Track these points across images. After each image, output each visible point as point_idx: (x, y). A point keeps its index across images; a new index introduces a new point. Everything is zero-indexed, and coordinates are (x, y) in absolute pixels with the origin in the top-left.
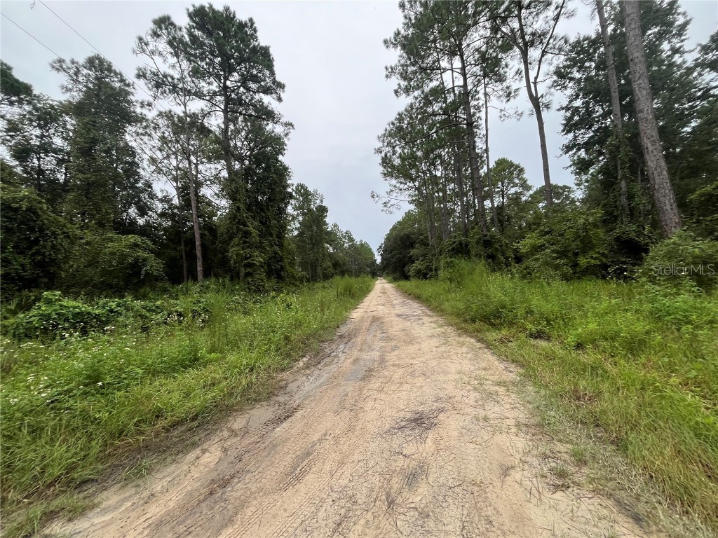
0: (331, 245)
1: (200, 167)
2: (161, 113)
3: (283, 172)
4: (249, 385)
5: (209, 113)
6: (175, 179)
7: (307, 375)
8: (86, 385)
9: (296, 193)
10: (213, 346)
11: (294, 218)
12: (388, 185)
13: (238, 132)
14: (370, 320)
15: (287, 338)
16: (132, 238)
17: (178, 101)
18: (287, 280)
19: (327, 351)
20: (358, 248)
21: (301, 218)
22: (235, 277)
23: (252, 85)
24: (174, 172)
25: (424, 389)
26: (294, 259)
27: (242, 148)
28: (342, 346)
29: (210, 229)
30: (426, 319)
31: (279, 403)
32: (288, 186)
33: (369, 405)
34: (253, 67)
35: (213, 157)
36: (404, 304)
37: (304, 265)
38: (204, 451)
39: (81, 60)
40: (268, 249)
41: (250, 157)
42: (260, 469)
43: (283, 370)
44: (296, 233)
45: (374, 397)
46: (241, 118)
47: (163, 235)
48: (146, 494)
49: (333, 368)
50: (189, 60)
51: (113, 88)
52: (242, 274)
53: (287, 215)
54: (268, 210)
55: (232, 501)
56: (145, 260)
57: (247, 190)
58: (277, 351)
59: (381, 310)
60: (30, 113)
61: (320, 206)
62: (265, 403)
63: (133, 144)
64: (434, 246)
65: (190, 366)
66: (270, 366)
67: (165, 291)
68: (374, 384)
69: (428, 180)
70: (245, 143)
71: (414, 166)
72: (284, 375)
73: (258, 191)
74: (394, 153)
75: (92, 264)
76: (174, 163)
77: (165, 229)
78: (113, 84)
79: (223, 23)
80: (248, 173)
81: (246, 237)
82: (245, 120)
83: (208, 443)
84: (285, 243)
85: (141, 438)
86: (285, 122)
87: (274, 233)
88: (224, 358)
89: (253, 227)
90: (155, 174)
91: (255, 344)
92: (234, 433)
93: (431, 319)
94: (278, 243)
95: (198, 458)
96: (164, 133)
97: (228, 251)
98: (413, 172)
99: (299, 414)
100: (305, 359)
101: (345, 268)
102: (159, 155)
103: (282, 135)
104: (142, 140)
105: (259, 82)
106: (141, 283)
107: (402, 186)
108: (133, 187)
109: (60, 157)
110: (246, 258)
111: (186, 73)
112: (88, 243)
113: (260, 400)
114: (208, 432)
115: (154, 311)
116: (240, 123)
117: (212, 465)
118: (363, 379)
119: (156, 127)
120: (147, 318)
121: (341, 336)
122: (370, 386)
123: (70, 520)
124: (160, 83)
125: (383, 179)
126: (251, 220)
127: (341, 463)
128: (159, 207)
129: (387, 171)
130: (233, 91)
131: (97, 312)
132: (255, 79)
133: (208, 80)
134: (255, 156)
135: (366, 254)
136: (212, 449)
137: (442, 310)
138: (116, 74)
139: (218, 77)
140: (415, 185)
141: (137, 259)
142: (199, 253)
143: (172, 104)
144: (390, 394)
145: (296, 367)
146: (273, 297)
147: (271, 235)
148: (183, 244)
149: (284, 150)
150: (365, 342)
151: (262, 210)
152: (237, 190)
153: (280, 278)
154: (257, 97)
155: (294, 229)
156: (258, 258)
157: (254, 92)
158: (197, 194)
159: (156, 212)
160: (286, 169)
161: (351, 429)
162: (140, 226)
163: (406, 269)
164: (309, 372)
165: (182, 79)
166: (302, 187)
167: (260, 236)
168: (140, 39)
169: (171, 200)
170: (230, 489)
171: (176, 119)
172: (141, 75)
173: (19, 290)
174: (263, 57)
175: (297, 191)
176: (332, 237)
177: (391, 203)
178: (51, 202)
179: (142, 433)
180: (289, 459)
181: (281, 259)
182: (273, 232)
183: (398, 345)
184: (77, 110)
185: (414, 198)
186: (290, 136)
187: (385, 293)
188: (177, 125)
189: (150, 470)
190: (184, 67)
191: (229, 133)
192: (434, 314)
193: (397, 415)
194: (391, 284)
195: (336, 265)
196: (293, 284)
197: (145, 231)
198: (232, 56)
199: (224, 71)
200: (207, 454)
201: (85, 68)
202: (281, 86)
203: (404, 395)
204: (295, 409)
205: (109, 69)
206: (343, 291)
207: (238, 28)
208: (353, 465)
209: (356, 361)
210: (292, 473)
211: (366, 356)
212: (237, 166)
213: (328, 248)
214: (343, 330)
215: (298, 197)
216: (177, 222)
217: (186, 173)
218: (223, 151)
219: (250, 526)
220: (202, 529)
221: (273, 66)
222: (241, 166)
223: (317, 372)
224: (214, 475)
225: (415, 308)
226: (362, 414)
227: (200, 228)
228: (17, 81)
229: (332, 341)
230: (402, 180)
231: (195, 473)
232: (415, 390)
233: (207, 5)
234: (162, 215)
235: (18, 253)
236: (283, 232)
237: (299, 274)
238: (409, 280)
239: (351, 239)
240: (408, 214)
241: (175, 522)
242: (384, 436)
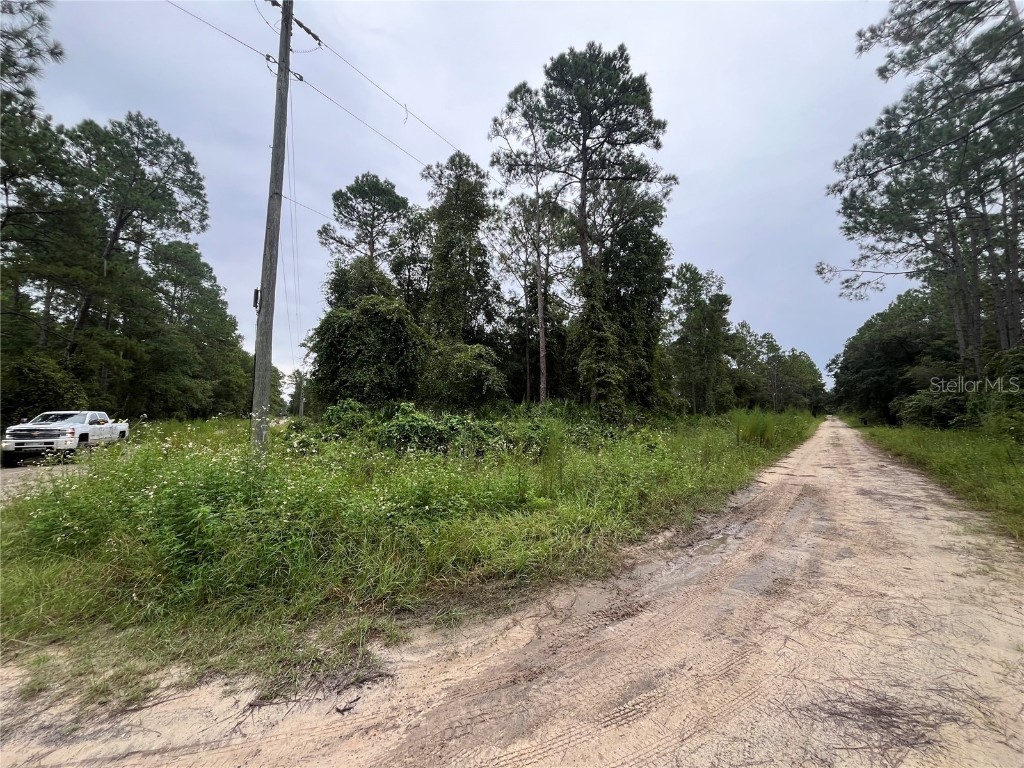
0: (734, 357)
1: (552, 258)
2: (513, 200)
3: (658, 250)
4: (582, 551)
5: (564, 188)
6: (524, 277)
7: (668, 560)
8: (417, 506)
9: (678, 278)
10: (544, 487)
11: (672, 316)
12: (857, 247)
13: (598, 204)
14: (797, 491)
15: (642, 496)
16: (478, 348)
17: (530, 181)
18: (657, 408)
19: (707, 528)
20: (786, 362)
21: (684, 316)
22: (584, 399)
23: (620, 136)
24: (523, 269)
25: (907, 655)
26: (670, 378)
27: (602, 226)
28: (735, 526)
29: (560, 336)
30: (933, 510)
31: (619, 590)
32: (665, 269)
33: (772, 645)
34: (620, 112)
35: (565, 243)
36: (880, 470)
37: (684, 386)
38: (516, 623)
39: (444, 162)
40: (630, 362)
41: (611, 235)
42: (577, 677)
43: (631, 542)
44: (675, 338)
45: (787, 633)
46: (603, 185)
47: (508, 344)
48: (451, 649)
49: (714, 559)
50: (545, 128)
51: (469, 183)
52: (593, 396)
53: (662, 312)
54: (633, 306)
55: (536, 704)
56: (488, 373)
57: (606, 283)
58: (627, 511)
59: (825, 478)
60: (405, 226)
61: (717, 295)
62: (599, 583)
63: (484, 242)
64: (972, 361)
65: (515, 508)
66: (613, 532)
67: (504, 410)
68: (789, 609)
69: (961, 226)
70: (608, 217)
71: (925, 203)
72: (634, 550)
73: (621, 281)
74: (873, 186)
75: (443, 375)
76: (523, 256)
77: (511, 337)
78: (470, 179)
79: (585, 66)
80: (608, 257)
81: (601, 346)
82: (609, 187)
83: (522, 613)
84: (657, 354)
85: (457, 580)
86: (664, 176)
87: (641, 339)
88: (554, 506)
89: (609, 332)
90: (504, 274)
91: (596, 496)
92: (553, 612)
93: (950, 514)
94: (644, 354)
95: (507, 628)
96: (515, 223)
97: (577, 365)
98: (922, 215)
99: (645, 617)
100: (668, 534)
101: (758, 395)
102: (508, 250)
103: (660, 196)
104: (493, 235)
105: (629, 129)
106: (483, 400)
107: (890, 246)
108: (483, 291)
109: (425, 265)
110: (600, 375)
111: (540, 145)
112: (440, 354)
113: (592, 578)
114: (524, 599)
115: (491, 433)
116: (602, 191)
117: (521, 645)
118: (768, 593)
119: (508, 217)
120: (484, 440)
121: (736, 509)
122: (780, 611)
123: (387, 645)
124: (513, 165)
125: (845, 238)
126: (609, 322)
127: (702, 727)
128: (506, 311)
129: (855, 222)
130: (594, 152)
131: (440, 427)
132: (624, 126)
133: (565, 146)
134: (619, 234)
135: (801, 372)
136: (526, 623)
137: (985, 499)
138: (473, 167)
139: (576, 138)
140: (924, 241)
141: (480, 372)
142: (543, 366)
143: (523, 186)
144: (821, 640)
145: (652, 543)
146: (631, 433)
147: (635, 342)
148: (528, 355)
149: (662, 217)
150: (779, 529)
151: (625, 308)
152: (593, 283)
153: (646, 405)
154: (626, 150)
155: (672, 332)
156: (616, 375)
157: (622, 145)
158: (545, 294)
159: (503, 317)
160: (662, 244)
161: (728, 674)
162: (487, 334)
163: (893, 404)
164: (672, 556)
165: (535, 154)
166: (688, 268)
167: (619, 343)
168: (495, 120)
169: (519, 301)
170: (535, 687)
171: (527, 203)
172: (495, 162)
173: (388, 399)
174: (639, 91)
175: (680, 275)
176: (737, 345)
177: (862, 279)
178: (415, 312)
179: (458, 575)
180: (620, 680)
181: (649, 378)
182: (639, 338)
183: (855, 549)
184: (438, 214)
185: (922, 266)
186: (670, 196)
187: (839, 445)
188: (528, 210)
189: (458, 621)
190: (538, 138)
191: (587, 209)
192: (959, 503)
193: (830, 685)
194: (856, 431)
195: (741, 389)
196: (666, 415)
197: (491, 341)
198: (595, 106)
199: (584, 128)
200: (518, 628)
201: (447, 168)
202: (660, 125)
203: (853, 651)
204: (641, 607)
205: (468, 164)
206: (748, 434)
207: (604, 66)
208: (724, 740)
209: (757, 558)
210: (620, 704)
211: (780, 554)
212: (595, 250)
213: (729, 362)
214: (740, 499)
215: (680, 284)
216: (523, 328)
217: (535, 268)
218: (580, 232)
219: (550, 752)
220: (497, 724)
221: (649, 100)
222: (600, 250)
223: (685, 559)
224: (520, 659)
225: (911, 484)
226: (755, 656)
227: (546, 335)
228: (397, 197)
229: (718, 514)
230: (891, 234)
231: (503, 646)
232: (882, 648)
233: (567, 51)
234: (509, 320)
235: (390, 364)
236: (654, 337)
237: (676, 401)
238: (900, 426)
239: (773, 347)
240: (906, 300)
241: (471, 699)
242: (795, 714)
